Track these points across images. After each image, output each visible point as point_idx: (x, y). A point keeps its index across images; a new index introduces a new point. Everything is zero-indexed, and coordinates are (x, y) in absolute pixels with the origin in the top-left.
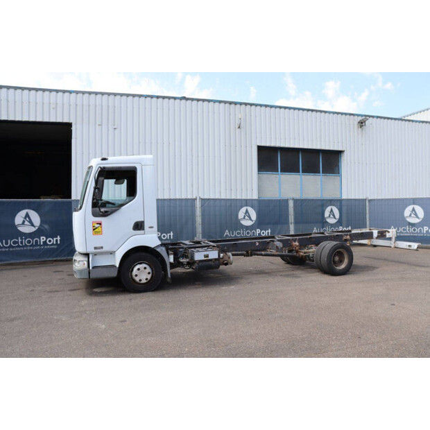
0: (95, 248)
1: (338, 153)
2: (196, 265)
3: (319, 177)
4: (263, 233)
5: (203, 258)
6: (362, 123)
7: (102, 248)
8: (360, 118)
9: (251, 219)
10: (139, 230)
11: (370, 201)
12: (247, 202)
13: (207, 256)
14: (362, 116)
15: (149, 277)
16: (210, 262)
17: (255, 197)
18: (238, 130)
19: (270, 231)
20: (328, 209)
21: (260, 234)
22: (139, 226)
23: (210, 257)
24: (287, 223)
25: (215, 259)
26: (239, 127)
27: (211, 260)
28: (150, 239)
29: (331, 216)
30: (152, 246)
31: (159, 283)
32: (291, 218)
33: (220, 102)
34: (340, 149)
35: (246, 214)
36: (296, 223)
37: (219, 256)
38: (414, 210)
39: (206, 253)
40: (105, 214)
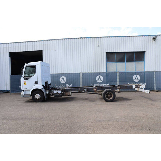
0: (25, 89)
1: (143, 53)
3: (134, 63)
5: (56, 93)
6: (154, 39)
7: (27, 89)
8: (154, 36)
9: (101, 80)
10: (36, 84)
12: (100, 74)
13: (58, 92)
15: (39, 98)
17: (105, 71)
18: (98, 47)
19: (109, 84)
21: (104, 85)
22: (36, 83)
23: (58, 93)
24: (116, 81)
25: (60, 94)
26: (98, 46)
27: (59, 94)
28: (40, 86)
29: (136, 79)
30: (40, 88)
31: (43, 100)
32: (118, 80)
33: (91, 38)
34: (143, 51)
37: (62, 92)
39: (57, 91)
40: (27, 79)
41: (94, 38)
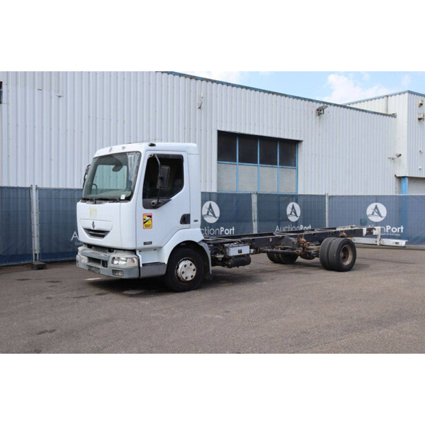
0: (145, 243)
1: (295, 143)
2: (231, 260)
3: (277, 169)
4: (227, 232)
5: (237, 254)
6: (320, 112)
7: (151, 243)
8: (318, 106)
9: (214, 216)
10: (186, 223)
11: (330, 197)
12: (210, 196)
13: (240, 251)
14: (320, 102)
15: (194, 274)
16: (243, 258)
17: (214, 190)
18: (198, 110)
19: (233, 229)
20: (290, 206)
21: (223, 232)
22: (185, 219)
23: (243, 253)
24: (250, 221)
26: (200, 108)
27: (243, 256)
28: (194, 234)
29: (293, 213)
30: (197, 241)
31: (203, 281)
32: (255, 215)
33: (181, 75)
34: (298, 139)
35: (209, 209)
36: (260, 220)
37: (250, 251)
38: (376, 207)
39: (240, 248)
40: (155, 207)
41: (188, 79)
